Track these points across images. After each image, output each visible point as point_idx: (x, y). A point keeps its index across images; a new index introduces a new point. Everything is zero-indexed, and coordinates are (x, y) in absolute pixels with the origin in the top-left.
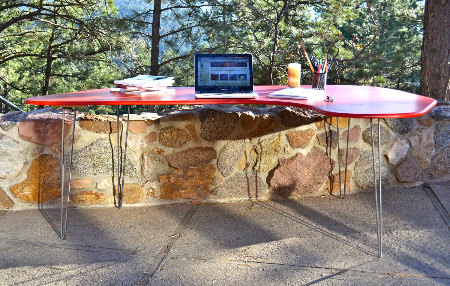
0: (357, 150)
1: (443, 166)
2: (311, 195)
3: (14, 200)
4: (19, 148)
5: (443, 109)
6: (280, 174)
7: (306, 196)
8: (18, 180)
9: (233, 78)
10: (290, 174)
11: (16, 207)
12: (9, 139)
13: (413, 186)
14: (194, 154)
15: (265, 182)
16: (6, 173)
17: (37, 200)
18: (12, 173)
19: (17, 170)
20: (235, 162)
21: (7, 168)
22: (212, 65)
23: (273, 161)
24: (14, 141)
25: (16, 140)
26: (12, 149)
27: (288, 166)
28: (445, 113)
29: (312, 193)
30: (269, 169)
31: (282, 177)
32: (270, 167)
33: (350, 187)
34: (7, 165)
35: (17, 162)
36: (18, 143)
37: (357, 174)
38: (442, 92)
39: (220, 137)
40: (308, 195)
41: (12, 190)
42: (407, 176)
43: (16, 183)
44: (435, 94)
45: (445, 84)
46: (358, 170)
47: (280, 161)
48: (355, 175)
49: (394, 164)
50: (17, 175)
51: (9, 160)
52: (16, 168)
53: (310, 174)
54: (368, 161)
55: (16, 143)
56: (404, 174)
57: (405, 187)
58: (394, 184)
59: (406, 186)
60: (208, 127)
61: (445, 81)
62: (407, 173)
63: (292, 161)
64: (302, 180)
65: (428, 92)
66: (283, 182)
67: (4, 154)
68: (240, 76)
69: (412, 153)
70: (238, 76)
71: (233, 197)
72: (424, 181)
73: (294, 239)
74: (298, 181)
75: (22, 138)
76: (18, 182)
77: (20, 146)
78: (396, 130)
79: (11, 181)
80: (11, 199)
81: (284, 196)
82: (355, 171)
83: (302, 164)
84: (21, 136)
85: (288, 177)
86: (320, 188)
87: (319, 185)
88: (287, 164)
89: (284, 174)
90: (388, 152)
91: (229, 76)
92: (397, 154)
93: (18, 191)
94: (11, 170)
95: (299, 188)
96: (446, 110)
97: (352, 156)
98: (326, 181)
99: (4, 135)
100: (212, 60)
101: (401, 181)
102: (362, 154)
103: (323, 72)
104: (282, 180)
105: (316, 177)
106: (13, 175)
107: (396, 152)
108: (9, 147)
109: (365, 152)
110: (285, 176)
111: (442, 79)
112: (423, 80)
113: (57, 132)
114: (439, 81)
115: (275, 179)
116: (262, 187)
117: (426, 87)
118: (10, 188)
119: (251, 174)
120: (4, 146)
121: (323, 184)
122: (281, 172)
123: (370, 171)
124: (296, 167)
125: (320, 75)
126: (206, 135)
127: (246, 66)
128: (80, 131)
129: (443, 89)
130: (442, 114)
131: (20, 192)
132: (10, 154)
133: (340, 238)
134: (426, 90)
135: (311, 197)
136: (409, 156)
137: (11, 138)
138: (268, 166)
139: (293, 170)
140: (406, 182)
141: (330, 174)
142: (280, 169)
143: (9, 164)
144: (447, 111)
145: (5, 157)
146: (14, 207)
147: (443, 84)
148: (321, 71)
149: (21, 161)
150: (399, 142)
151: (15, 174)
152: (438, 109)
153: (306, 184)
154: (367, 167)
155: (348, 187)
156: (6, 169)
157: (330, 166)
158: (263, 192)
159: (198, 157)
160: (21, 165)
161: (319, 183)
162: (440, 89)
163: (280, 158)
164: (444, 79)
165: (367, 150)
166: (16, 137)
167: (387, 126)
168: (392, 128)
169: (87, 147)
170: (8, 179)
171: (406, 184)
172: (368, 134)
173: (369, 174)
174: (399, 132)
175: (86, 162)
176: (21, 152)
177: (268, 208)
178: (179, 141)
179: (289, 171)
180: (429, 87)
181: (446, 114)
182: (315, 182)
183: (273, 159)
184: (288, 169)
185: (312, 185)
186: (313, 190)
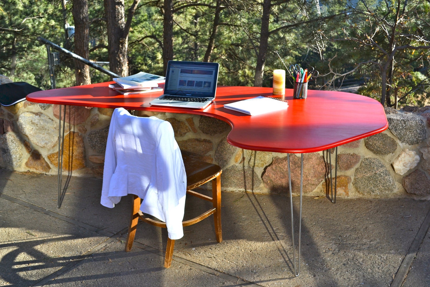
0: (356, 156)
3: (51, 166)
4: (54, 125)
6: (273, 171)
8: (54, 150)
9: (199, 84)
10: (282, 173)
11: (51, 172)
12: (46, 117)
13: (423, 199)
14: (192, 145)
15: (260, 177)
16: (45, 144)
17: (68, 168)
18: (49, 144)
19: (53, 142)
20: (230, 155)
21: (46, 139)
22: (183, 71)
23: (267, 158)
24: (50, 119)
25: (51, 118)
26: (49, 125)
27: (280, 165)
29: (306, 192)
31: (274, 175)
32: (264, 164)
33: (348, 192)
34: (46, 138)
35: (53, 136)
36: (52, 120)
37: (357, 180)
39: (217, 131)
41: (49, 157)
42: (416, 189)
43: (52, 153)
46: (359, 176)
47: (274, 159)
48: (355, 180)
49: (402, 174)
50: (52, 146)
51: (47, 133)
52: (53, 140)
53: (304, 175)
54: (370, 169)
55: (51, 120)
56: (413, 186)
57: (414, 200)
58: (401, 195)
59: (415, 198)
60: (204, 121)
62: (417, 185)
63: (284, 161)
64: (294, 180)
66: (275, 179)
67: (43, 128)
68: (205, 83)
69: (424, 165)
70: (203, 83)
71: (228, 186)
75: (56, 117)
76: (54, 152)
77: (54, 123)
78: (404, 140)
79: (49, 150)
80: (48, 164)
81: (277, 192)
82: (355, 177)
83: (295, 165)
84: (55, 115)
85: (280, 176)
86: (316, 189)
87: (314, 186)
88: (279, 163)
89: (276, 172)
90: (395, 162)
91: (195, 83)
92: (405, 164)
93: (53, 159)
94: (49, 142)
97: (350, 162)
98: (321, 183)
99: (42, 114)
100: (182, 67)
101: (409, 192)
102: (363, 161)
103: (302, 81)
104: (274, 177)
105: (309, 178)
106: (50, 146)
107: (404, 162)
108: (46, 124)
109: (367, 159)
110: (278, 174)
113: (80, 115)
115: (267, 176)
116: (256, 181)
118: (48, 157)
119: (247, 167)
120: (43, 122)
121: (318, 186)
122: (273, 169)
123: (372, 178)
125: (299, 84)
126: (204, 129)
127: (212, 74)
128: (98, 115)
131: (54, 160)
132: (47, 129)
136: (420, 168)
137: (47, 116)
138: (262, 163)
139: (285, 170)
140: (415, 194)
141: (327, 177)
142: (272, 167)
143: (47, 137)
145: (44, 130)
146: (50, 172)
148: (299, 81)
149: (56, 135)
150: (407, 153)
151: (51, 145)
154: (369, 174)
155: (345, 192)
156: (45, 141)
157: (325, 169)
158: (257, 185)
159: (195, 147)
160: (56, 139)
165: (370, 157)
166: (51, 116)
167: (393, 136)
168: (398, 138)
169: (103, 129)
170: (47, 149)
171: (415, 196)
172: (369, 142)
173: (371, 182)
174: (408, 142)
175: (103, 141)
176: (55, 128)
178: (180, 132)
179: (281, 170)
182: (309, 183)
183: (267, 157)
184: (281, 168)
185: (305, 185)
186: (307, 191)
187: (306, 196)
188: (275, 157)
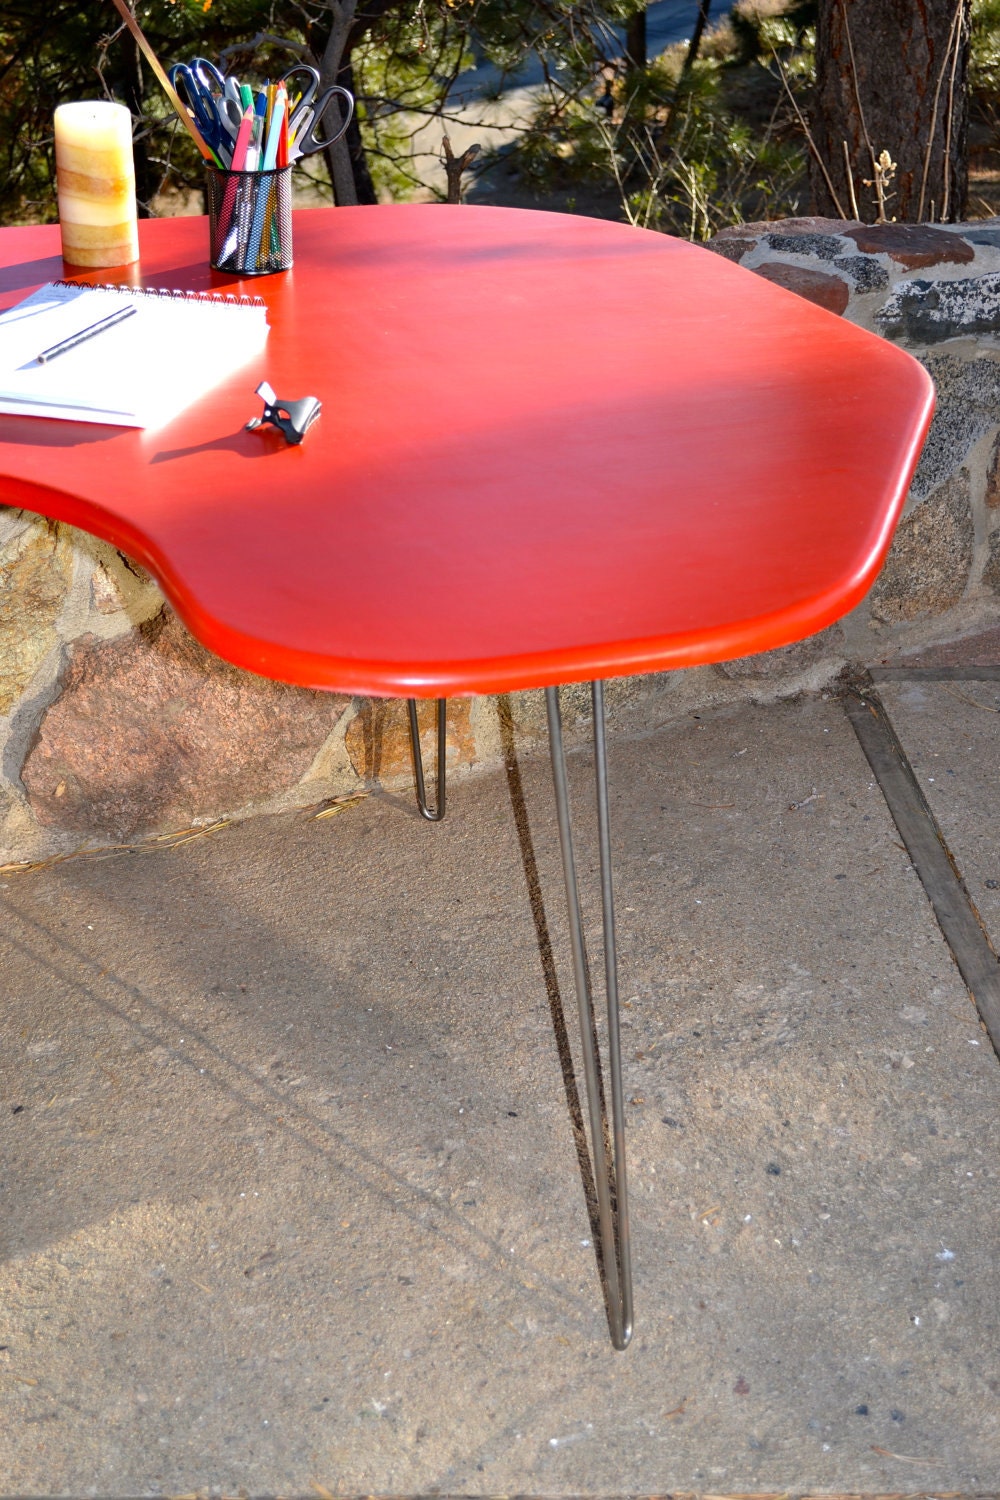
1: (936, 571)
2: (267, 808)
5: (945, 284)
6: (78, 726)
7: (237, 816)
10: (136, 723)
13: (791, 689)
23: (29, 658)
27: (117, 683)
28: (950, 308)
29: (267, 796)
30: (11, 700)
31: (91, 742)
32: (16, 694)
33: (472, 739)
38: (918, 87)
40: (246, 811)
44: (887, 100)
45: (931, 50)
47: (70, 654)
53: (250, 709)
57: (754, 703)
58: (698, 691)
59: (758, 694)
61: (932, 36)
63: (139, 653)
64: (204, 745)
65: (852, 86)
66: (97, 766)
72: (842, 656)
73: (139, 1217)
74: (185, 754)
81: (114, 835)
85: (128, 741)
86: (314, 769)
87: (304, 752)
88: (112, 673)
89: (100, 724)
95: (193, 788)
96: (955, 293)
98: (340, 729)
103: (270, 164)
104: (90, 756)
105: (284, 716)
110: (109, 732)
111: (918, 24)
112: (830, 26)
114: (904, 36)
115: (49, 761)
117: (844, 64)
121: (325, 747)
122: (77, 714)
124: (162, 682)
125: (249, 180)
129: (922, 74)
130: (936, 315)
133: (401, 1179)
134: (844, 80)
135: (264, 819)
138: (4, 689)
139: (151, 702)
140: (756, 676)
142: (74, 700)
144: (963, 295)
147: (921, 50)
148: (251, 161)
152: (916, 291)
153: (228, 763)
155: (459, 743)
161: (304, 746)
162: (909, 73)
163: (69, 637)
164: (925, 23)
171: (756, 683)
177: (16, 944)
179: (128, 706)
180: (859, 65)
181: (956, 311)
182: (281, 742)
183: (30, 649)
184: (123, 698)
185: (266, 762)
186: (273, 784)
187: (267, 817)
188: (78, 643)
